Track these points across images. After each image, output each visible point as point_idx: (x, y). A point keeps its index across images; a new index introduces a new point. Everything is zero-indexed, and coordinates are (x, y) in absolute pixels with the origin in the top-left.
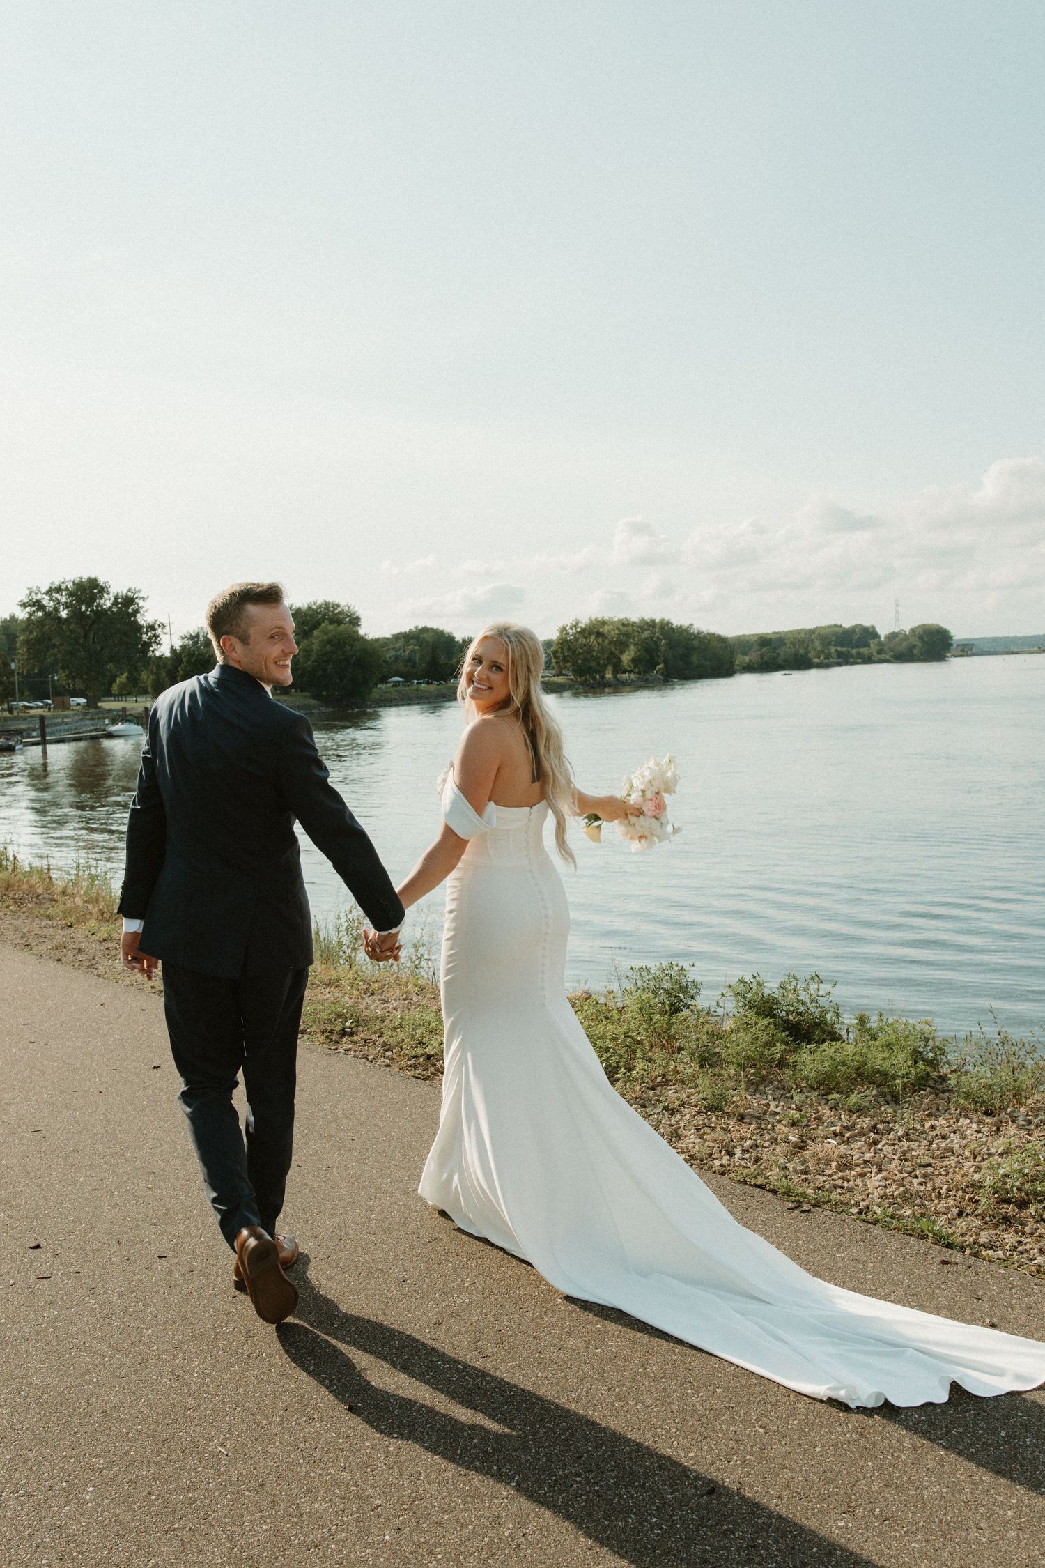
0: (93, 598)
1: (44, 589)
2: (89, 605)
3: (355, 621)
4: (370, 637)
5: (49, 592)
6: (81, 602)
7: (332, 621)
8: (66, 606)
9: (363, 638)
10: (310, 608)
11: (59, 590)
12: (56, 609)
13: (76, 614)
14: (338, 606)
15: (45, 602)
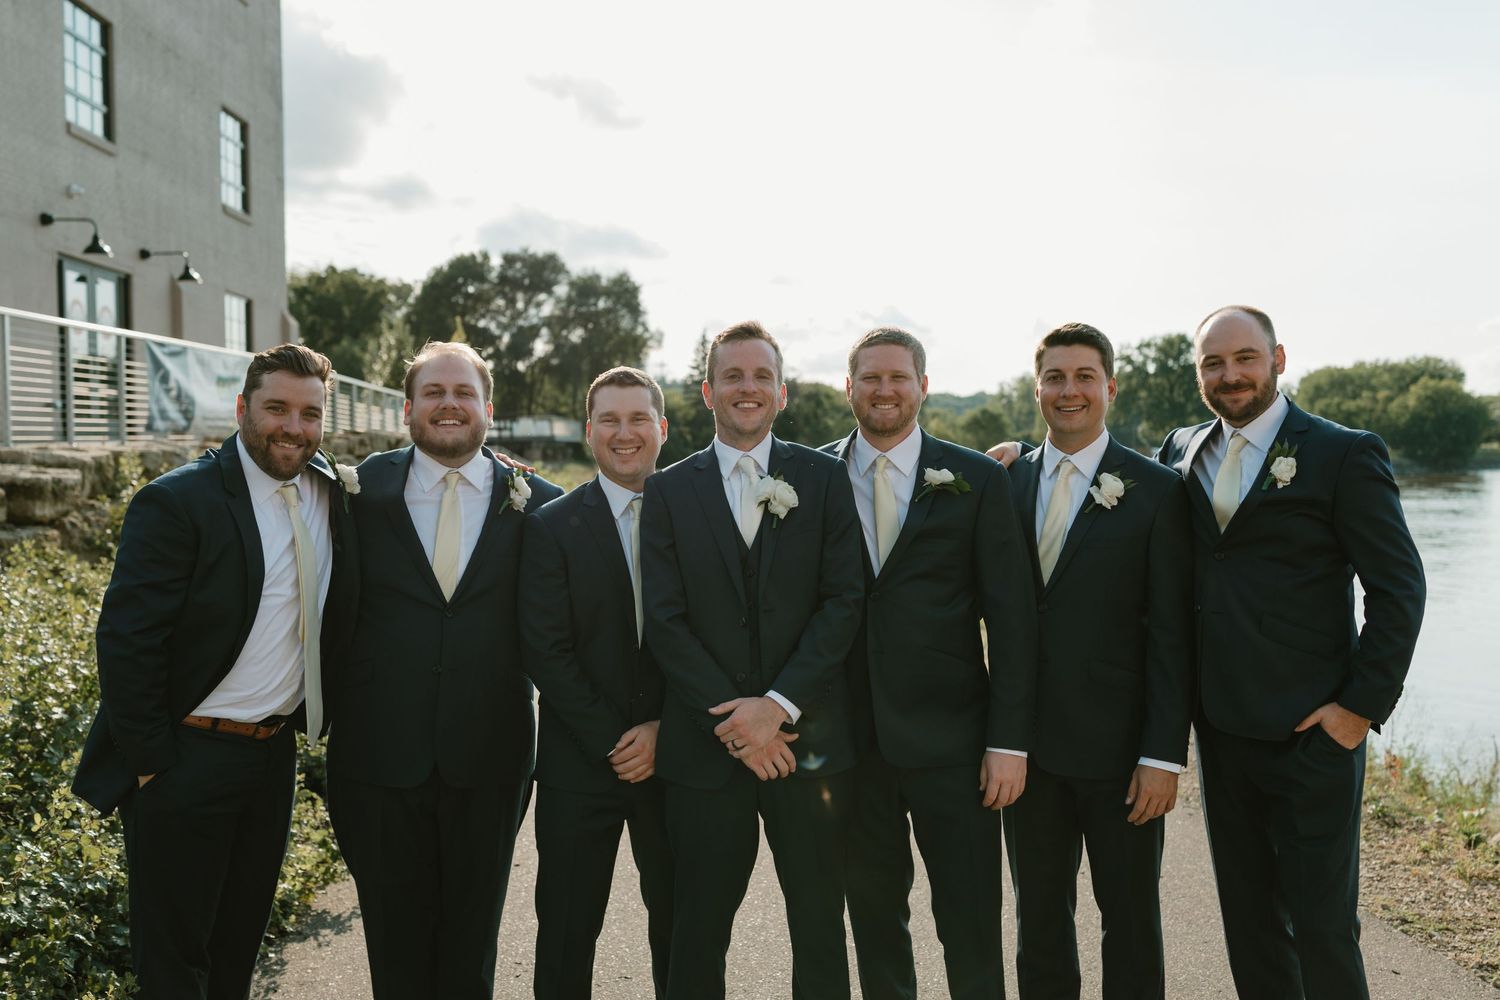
0: (1181, 352)
1: (1135, 343)
2: (1176, 359)
3: (1459, 376)
4: (1476, 394)
5: (1139, 348)
6: (1167, 356)
7: (1432, 376)
8: (1155, 360)
9: (1468, 397)
10: (1407, 363)
11: (1148, 345)
12: (1144, 364)
13: (1163, 369)
14: (1440, 361)
15: (1134, 358)
